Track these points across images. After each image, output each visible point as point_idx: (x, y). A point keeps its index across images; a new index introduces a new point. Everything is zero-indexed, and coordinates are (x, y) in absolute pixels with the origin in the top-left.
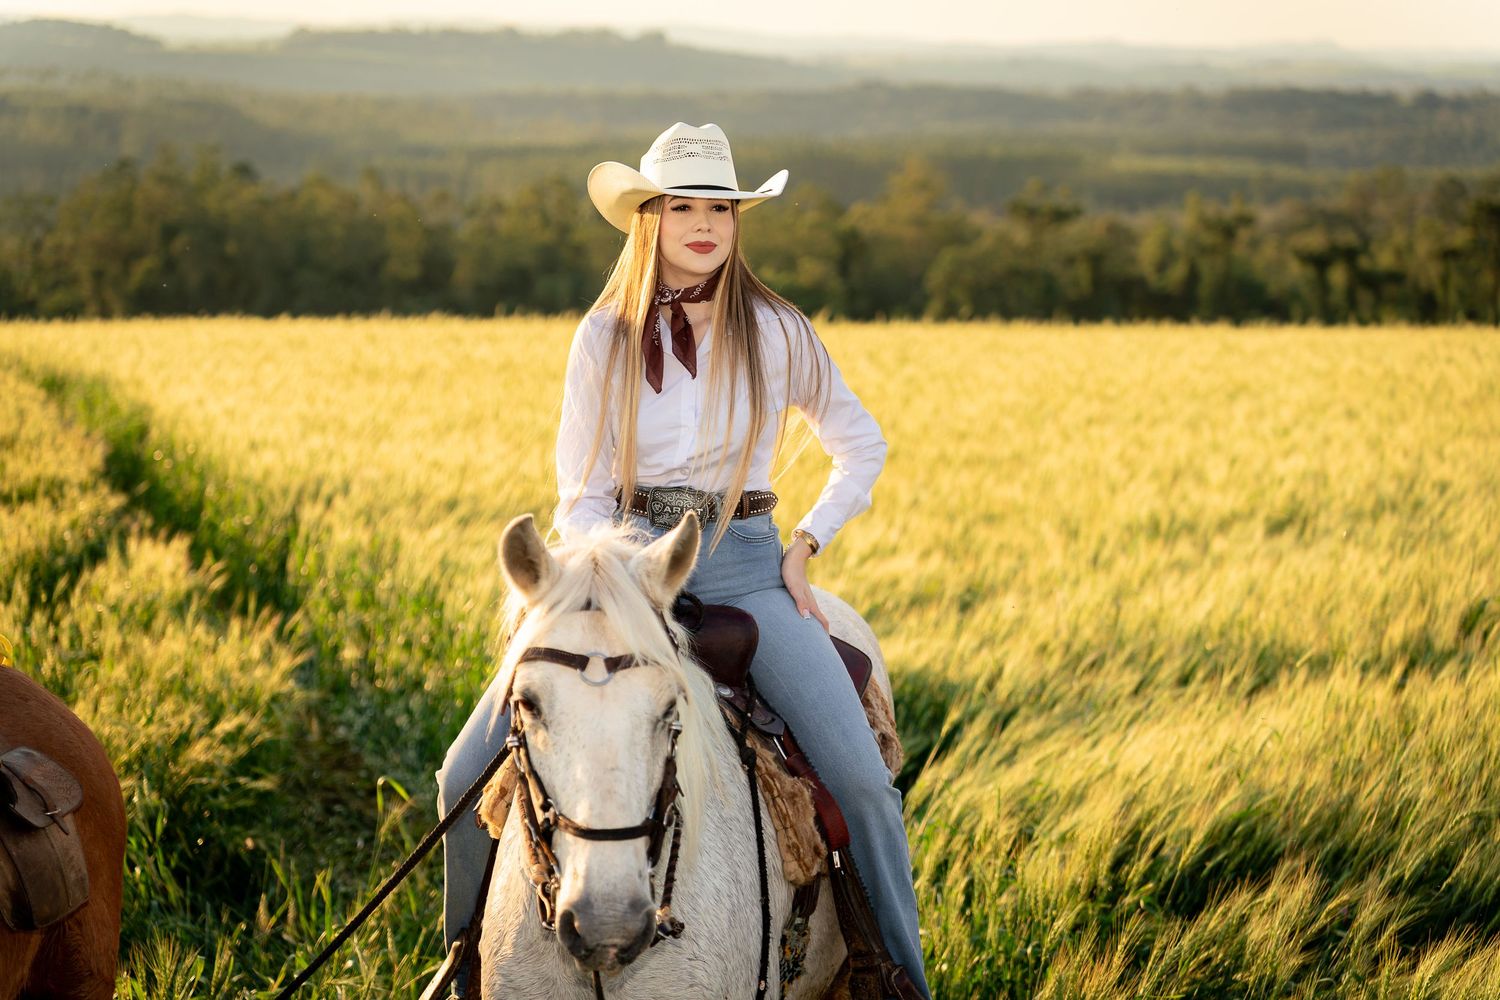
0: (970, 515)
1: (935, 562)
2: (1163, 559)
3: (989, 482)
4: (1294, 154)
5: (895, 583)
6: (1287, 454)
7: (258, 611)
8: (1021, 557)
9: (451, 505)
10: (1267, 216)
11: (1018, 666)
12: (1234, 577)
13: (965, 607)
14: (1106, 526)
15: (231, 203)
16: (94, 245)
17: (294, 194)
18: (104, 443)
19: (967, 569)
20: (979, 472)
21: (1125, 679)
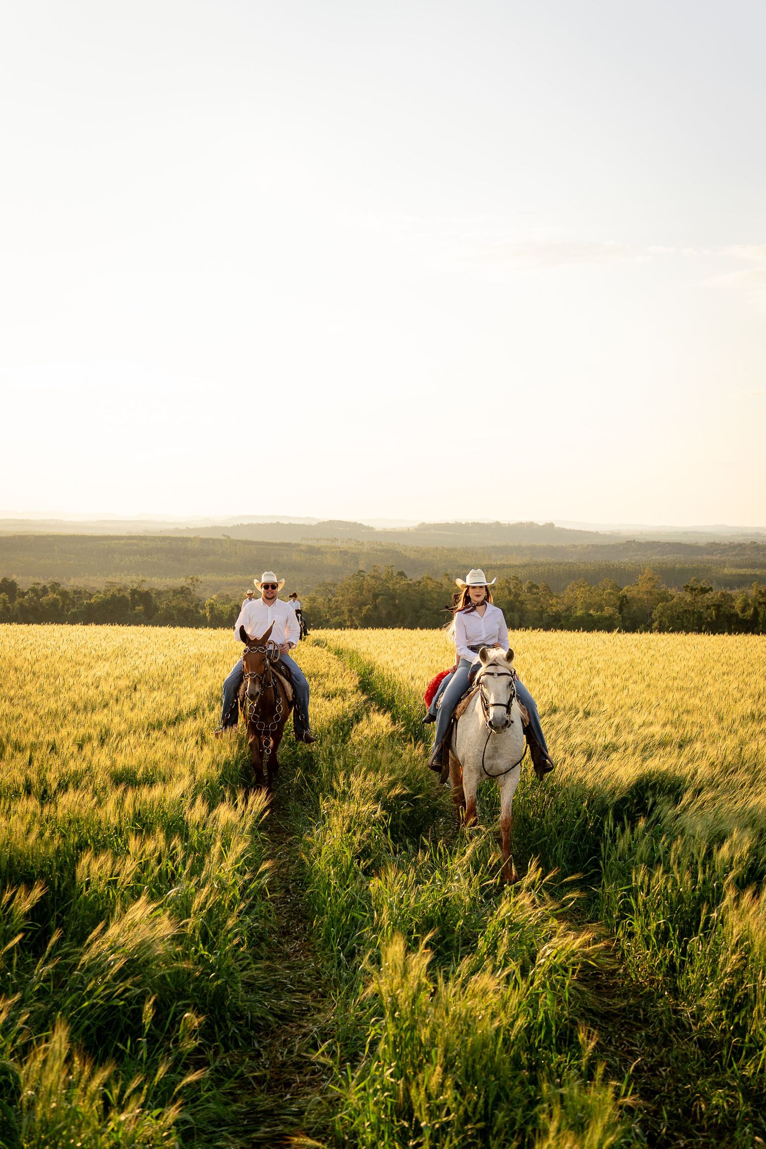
0: (681, 710)
1: (668, 728)
2: (758, 729)
3: (686, 697)
5: (653, 736)
8: (701, 727)
11: (704, 770)
13: (681, 746)
14: (734, 716)
15: (397, 586)
16: (349, 600)
17: (420, 582)
18: (358, 675)
19: (681, 732)
20: (683, 693)
21: (747, 777)
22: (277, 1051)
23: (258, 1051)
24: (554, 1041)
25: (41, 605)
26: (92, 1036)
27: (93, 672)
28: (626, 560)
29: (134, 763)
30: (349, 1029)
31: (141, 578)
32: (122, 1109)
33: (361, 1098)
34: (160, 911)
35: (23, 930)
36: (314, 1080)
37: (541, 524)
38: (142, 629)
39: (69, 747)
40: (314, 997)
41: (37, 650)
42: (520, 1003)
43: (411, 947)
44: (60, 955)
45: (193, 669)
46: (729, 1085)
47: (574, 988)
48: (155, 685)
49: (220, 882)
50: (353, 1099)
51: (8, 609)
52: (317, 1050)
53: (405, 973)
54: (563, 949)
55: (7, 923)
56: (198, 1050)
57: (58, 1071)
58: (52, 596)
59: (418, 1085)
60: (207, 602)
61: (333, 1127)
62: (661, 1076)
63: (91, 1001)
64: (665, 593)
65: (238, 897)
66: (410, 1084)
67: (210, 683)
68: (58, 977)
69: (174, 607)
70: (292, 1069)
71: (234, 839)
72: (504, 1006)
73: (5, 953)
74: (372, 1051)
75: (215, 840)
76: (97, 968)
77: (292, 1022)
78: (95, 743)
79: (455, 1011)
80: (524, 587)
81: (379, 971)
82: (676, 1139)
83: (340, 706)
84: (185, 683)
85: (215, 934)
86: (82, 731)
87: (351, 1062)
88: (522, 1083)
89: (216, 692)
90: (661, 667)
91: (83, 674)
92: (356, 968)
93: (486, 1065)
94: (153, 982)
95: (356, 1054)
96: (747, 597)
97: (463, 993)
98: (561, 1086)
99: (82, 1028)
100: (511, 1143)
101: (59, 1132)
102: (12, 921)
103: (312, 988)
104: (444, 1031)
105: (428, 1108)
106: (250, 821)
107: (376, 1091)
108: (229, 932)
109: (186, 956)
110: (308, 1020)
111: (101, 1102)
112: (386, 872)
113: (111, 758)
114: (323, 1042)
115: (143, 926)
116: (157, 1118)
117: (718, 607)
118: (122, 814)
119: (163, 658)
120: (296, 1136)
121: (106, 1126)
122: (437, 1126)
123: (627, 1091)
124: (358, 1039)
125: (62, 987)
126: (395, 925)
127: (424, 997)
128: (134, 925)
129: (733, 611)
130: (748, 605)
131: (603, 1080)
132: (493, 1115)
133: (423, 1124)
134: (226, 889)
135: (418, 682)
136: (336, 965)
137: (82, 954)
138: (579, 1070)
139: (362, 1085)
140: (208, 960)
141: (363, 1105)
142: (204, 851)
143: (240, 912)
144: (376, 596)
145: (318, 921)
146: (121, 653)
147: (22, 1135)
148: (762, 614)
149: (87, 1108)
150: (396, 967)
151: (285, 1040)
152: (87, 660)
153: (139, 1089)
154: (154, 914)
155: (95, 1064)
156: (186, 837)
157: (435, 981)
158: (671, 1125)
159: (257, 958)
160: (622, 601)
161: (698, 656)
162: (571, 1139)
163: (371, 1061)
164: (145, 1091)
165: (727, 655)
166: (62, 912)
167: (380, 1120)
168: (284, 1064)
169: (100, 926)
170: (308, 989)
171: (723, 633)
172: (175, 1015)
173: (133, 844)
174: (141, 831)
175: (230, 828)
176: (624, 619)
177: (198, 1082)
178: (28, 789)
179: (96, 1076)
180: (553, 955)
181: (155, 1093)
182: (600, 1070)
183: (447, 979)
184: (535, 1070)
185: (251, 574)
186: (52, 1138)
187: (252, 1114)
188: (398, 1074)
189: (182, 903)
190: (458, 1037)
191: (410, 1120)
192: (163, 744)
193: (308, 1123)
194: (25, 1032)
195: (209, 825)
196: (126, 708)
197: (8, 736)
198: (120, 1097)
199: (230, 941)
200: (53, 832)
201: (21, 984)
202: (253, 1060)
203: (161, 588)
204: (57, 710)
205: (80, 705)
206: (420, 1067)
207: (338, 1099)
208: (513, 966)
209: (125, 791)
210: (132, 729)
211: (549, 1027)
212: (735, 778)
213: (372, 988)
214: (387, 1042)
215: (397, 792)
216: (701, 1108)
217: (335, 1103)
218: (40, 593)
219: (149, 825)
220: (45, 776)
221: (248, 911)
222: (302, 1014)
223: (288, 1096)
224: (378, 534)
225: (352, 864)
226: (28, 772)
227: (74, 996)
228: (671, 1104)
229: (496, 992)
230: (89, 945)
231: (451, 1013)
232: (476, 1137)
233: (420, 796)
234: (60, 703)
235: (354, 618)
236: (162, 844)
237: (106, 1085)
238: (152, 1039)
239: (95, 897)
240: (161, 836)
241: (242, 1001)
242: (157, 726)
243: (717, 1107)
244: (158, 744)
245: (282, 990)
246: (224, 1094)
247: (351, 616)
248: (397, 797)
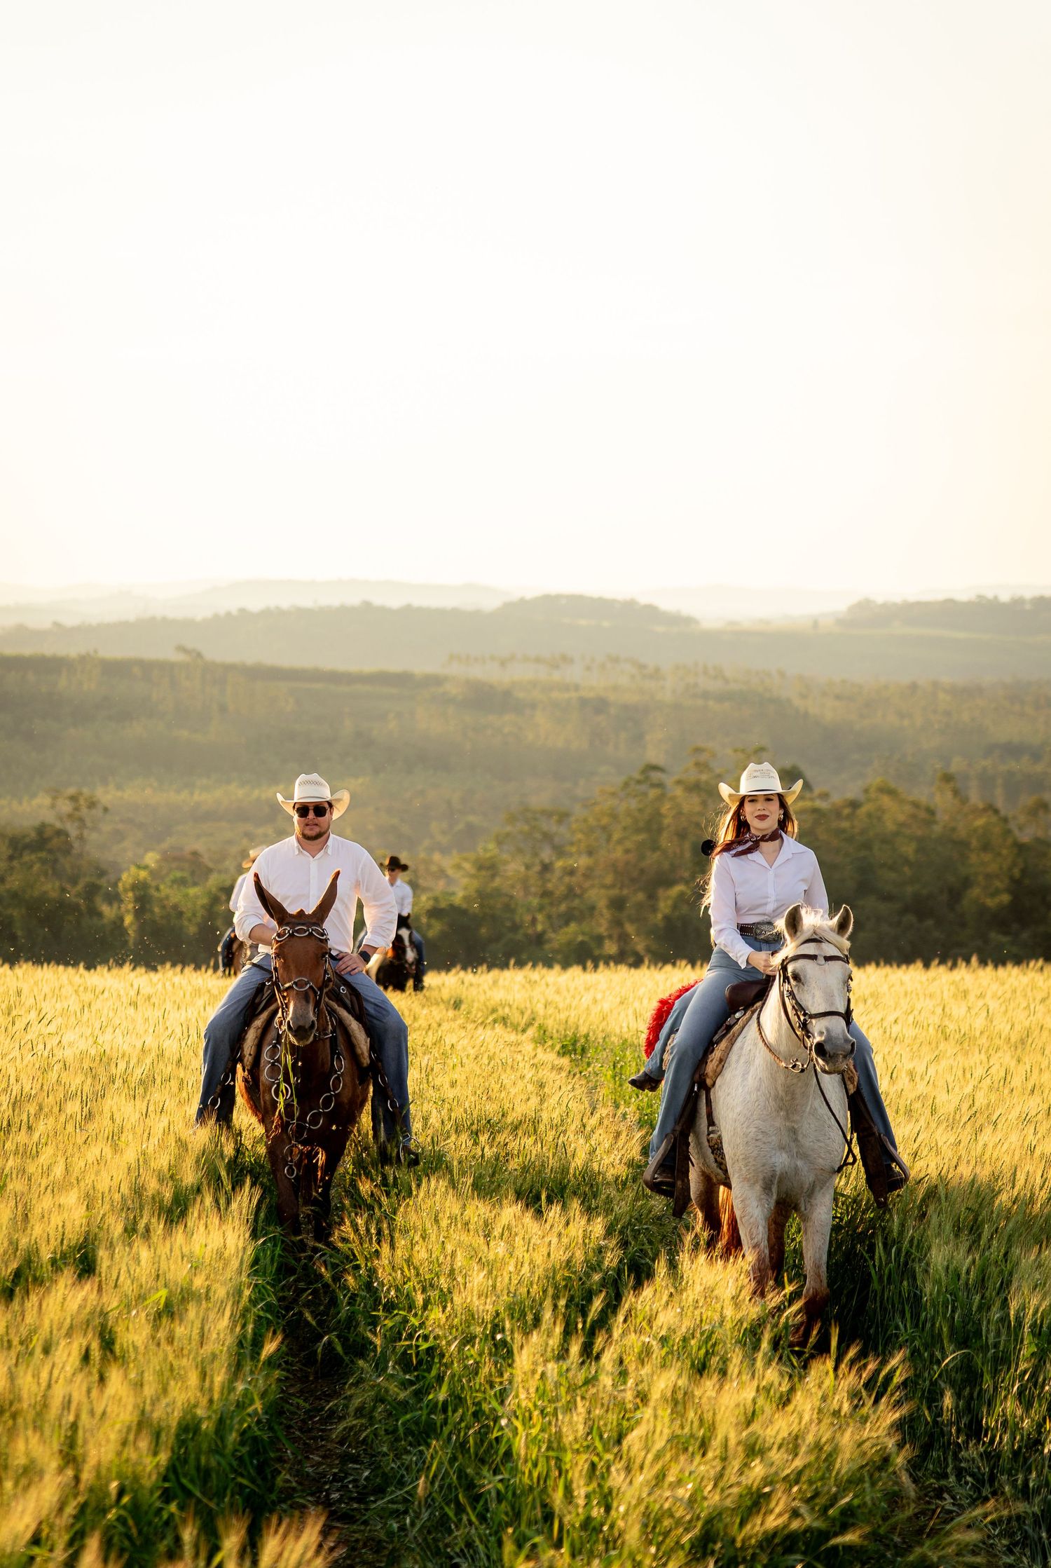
16: (614, 867)
17: (854, 805)
18: (641, 1123)
45: (73, 1107)
60: (127, 878)
67: (130, 1155)
69: (14, 895)
84: (47, 1154)
89: (152, 1186)
215: (772, 1522)
224: (712, 638)
233: (850, 1538)
235: (630, 928)
247: (617, 923)
248: (769, 1540)
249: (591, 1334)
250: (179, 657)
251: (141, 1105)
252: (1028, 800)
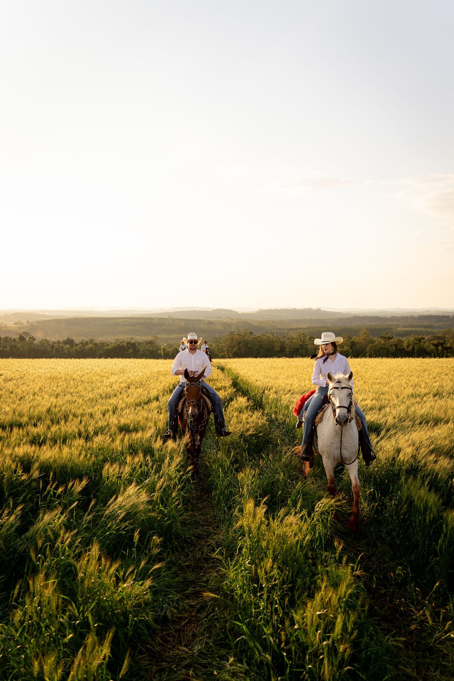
0: (380, 393)
2: (415, 401)
3: (382, 387)
4: (431, 327)
5: (367, 405)
6: (435, 382)
7: (259, 410)
8: (389, 401)
9: (290, 391)
10: (426, 338)
11: (390, 420)
12: (428, 405)
13: (380, 410)
14: (404, 395)
15: (249, 338)
16: (227, 345)
17: (259, 337)
18: (232, 380)
19: (380, 403)
20: (380, 385)
21: (410, 423)
22: (196, 553)
23: (188, 553)
24: (323, 546)
25: (85, 350)
26: (111, 548)
27: (109, 380)
28: (354, 325)
29: (129, 422)
30: (229, 542)
31: (131, 337)
32: (125, 581)
33: (235, 574)
34: (141, 490)
35: (79, 500)
36: (213, 566)
37: (315, 309)
38: (132, 360)
39: (98, 415)
40: (213, 528)
41: (83, 370)
42: (307, 529)
43: (257, 504)
44: (95, 511)
45: (155, 378)
46: (404, 564)
47: (332, 521)
48: (138, 386)
49: (169, 476)
50: (232, 575)
51: (70, 352)
52: (215, 552)
53: (254, 516)
54: (327, 504)
55: (71, 497)
56: (160, 553)
57: (95, 565)
58: (90, 345)
59: (261, 567)
60: (162, 347)
61: (223, 587)
62: (373, 561)
63: (110, 532)
64: (372, 339)
65: (177, 482)
66: (257, 567)
67: (163, 384)
68: (95, 522)
69: (147, 350)
70: (203, 561)
71: (175, 456)
72: (300, 530)
73: (70, 511)
74: (240, 552)
75: (166, 456)
76: (112, 517)
77: (203, 539)
78: (111, 413)
79: (278, 533)
80: (307, 338)
81: (242, 516)
82: (380, 590)
83: (223, 394)
84: (152, 385)
85: (167, 500)
86: (105, 407)
87: (230, 557)
88: (309, 565)
89: (166, 389)
90: (370, 373)
91: (105, 381)
92: (232, 514)
93: (292, 557)
94: (138, 523)
95: (233, 554)
96: (409, 341)
97: (282, 525)
98: (327, 567)
99: (106, 544)
100: (304, 593)
101: (96, 593)
102: (73, 495)
103: (212, 524)
104: (273, 542)
105: (266, 578)
106: (182, 446)
107: (242, 571)
108: (174, 498)
109: (153, 510)
110: (210, 538)
111: (115, 579)
112: (245, 470)
113: (118, 420)
114: (217, 548)
115: (133, 497)
116: (141, 585)
117: (396, 345)
118: (123, 445)
119: (142, 373)
120: (205, 592)
121: (117, 590)
122: (270, 586)
123: (357, 568)
124: (234, 547)
125: (97, 525)
126: (250, 494)
127: (263, 527)
128: (129, 496)
129: (403, 347)
130: (410, 344)
131: (346, 563)
132: (296, 580)
133: (264, 586)
134: (172, 479)
135: (259, 382)
136: (223, 513)
137: (105, 510)
138: (335, 559)
139: (235, 568)
140: (164, 512)
141: (236, 577)
142: (162, 462)
143: (178, 490)
144: (239, 343)
145: (214, 493)
146: (123, 371)
147: (78, 595)
148: (416, 349)
149: (108, 581)
150: (250, 513)
151: (200, 548)
152: (106, 375)
153: (132, 572)
154: (139, 491)
155: (112, 561)
156: (153, 455)
157: (268, 519)
158: (378, 583)
159: (186, 510)
160: (352, 344)
161: (387, 368)
162: (332, 591)
163: (239, 557)
164: (135, 573)
165: (400, 367)
166: (97, 491)
167: (244, 584)
168: (199, 559)
169: (114, 497)
170: (210, 524)
171: (399, 357)
172: (149, 538)
173: (129, 459)
174: (132, 453)
175: (173, 451)
176: (353, 352)
177: (160, 568)
178: (80, 435)
179: (113, 567)
180: (322, 506)
181: (140, 574)
182: (345, 559)
183: (274, 519)
184: (315, 559)
185: (182, 334)
186: (93, 595)
187: (185, 582)
188: (252, 563)
189: (152, 486)
190: (279, 545)
191: (258, 583)
192: (142, 413)
193: (211, 586)
194: (79, 547)
195: (164, 450)
196: (125, 397)
197: (70, 411)
198: (124, 576)
199: (174, 503)
200: (91, 454)
201: (78, 524)
202: (185, 557)
203: (141, 341)
204: (93, 398)
205: (104, 395)
206: (262, 559)
207: (225, 574)
208: (304, 512)
209: (125, 435)
210: (128, 406)
211: (321, 539)
212: (404, 423)
213: (240, 523)
214: (247, 548)
215: (250, 433)
216: (391, 575)
217: (223, 577)
218: (85, 344)
219: (136, 450)
220: (87, 428)
221: (182, 489)
222: (208, 536)
223: (202, 574)
224: (240, 314)
225: (230, 466)
226: (80, 427)
227: (102, 530)
228: (378, 574)
229: (296, 524)
230: (109, 506)
231: (276, 534)
232: (288, 591)
233: (261, 434)
234: (94, 395)
236: (142, 459)
237: (117, 570)
238: (138, 548)
239: (111, 484)
240: (141, 455)
241: (180, 530)
242: (138, 405)
243: (399, 574)
244: (140, 413)
245: (198, 525)
246: (172, 573)
247: (228, 353)
248: (250, 435)
249: (225, 408)
250: (169, 318)
251: (164, 378)
252: (282, 336)
